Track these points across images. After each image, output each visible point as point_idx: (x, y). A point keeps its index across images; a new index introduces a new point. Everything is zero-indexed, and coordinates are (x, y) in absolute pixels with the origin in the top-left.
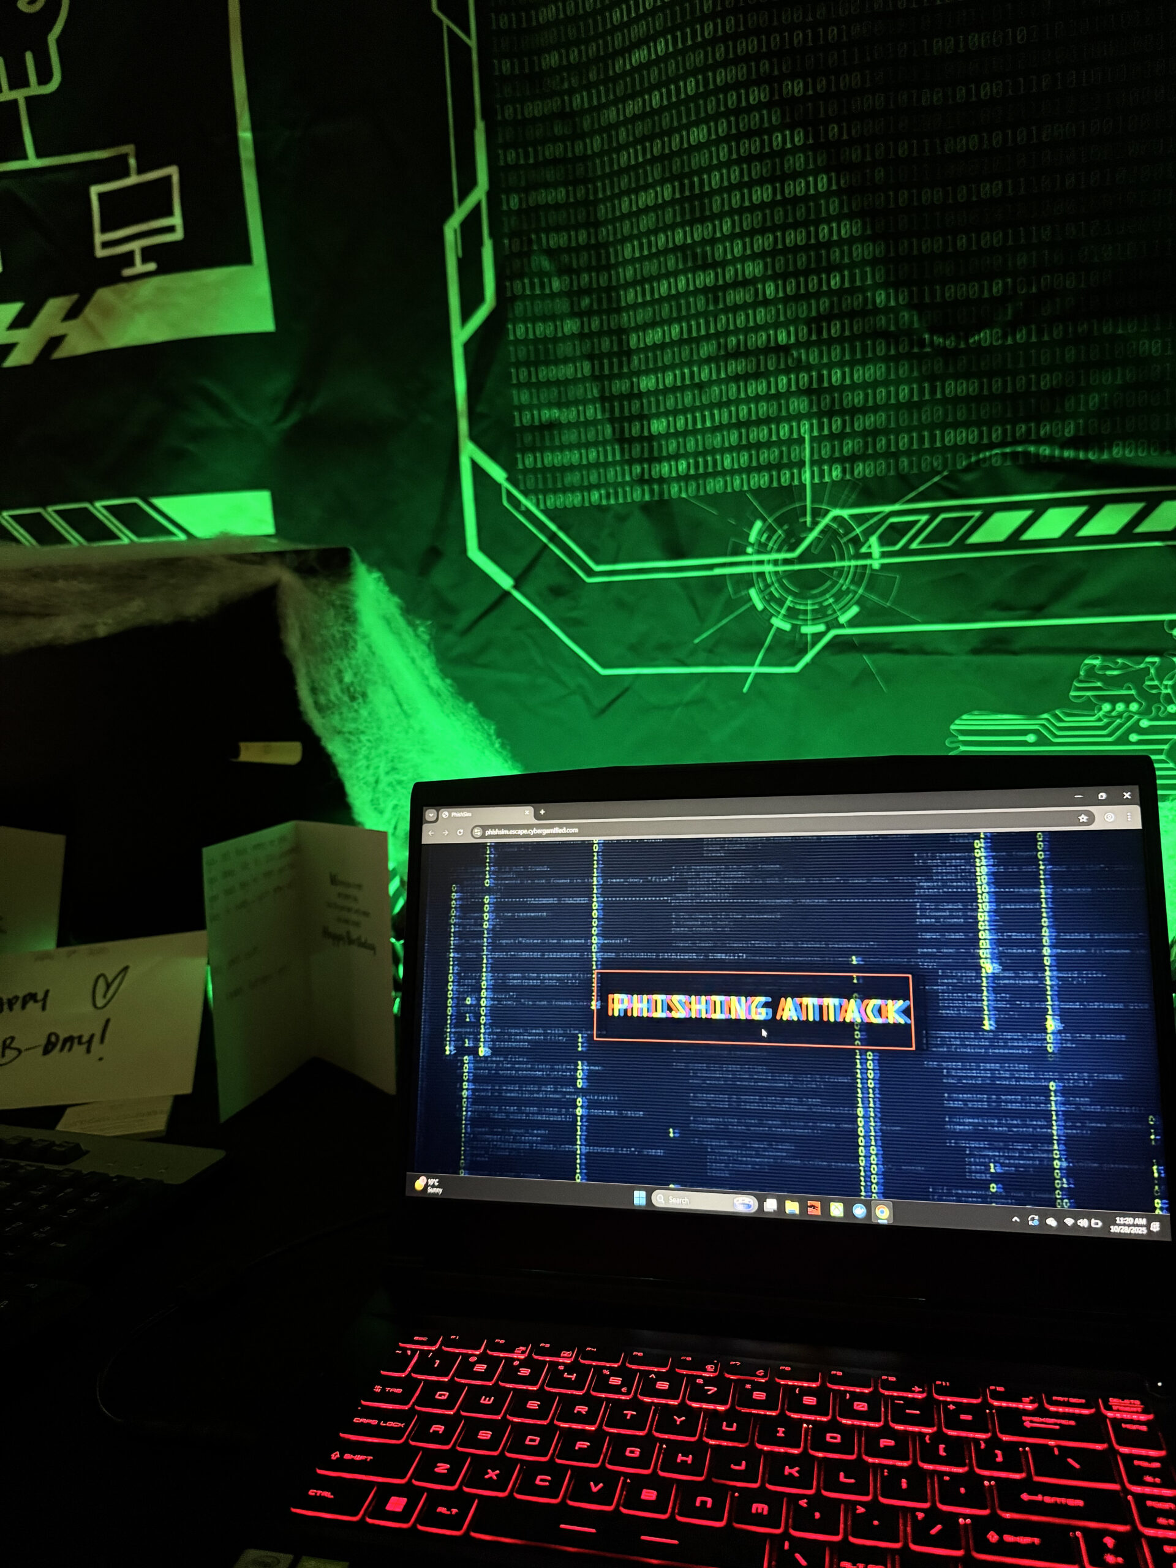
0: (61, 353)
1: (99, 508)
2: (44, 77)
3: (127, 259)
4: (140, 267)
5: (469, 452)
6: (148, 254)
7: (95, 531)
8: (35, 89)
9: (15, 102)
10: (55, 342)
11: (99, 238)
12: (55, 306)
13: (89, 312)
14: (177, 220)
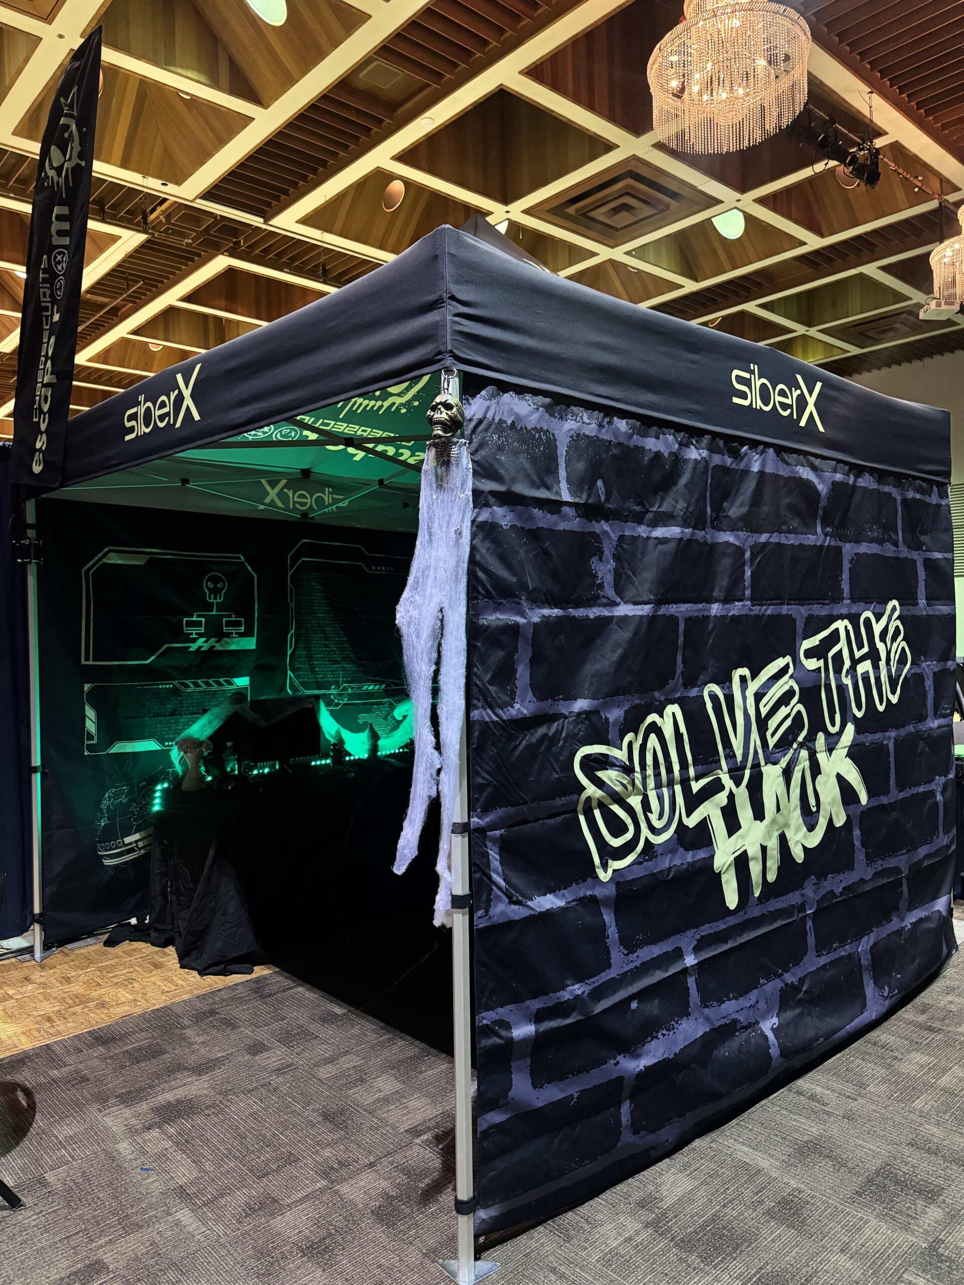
0: (214, 649)
1: (221, 680)
2: (220, 599)
3: (232, 634)
4: (234, 635)
5: (289, 672)
6: (236, 633)
7: (219, 684)
8: (218, 601)
9: (213, 603)
10: (213, 647)
11: (225, 628)
12: (213, 640)
13: (222, 642)
14: (243, 628)
